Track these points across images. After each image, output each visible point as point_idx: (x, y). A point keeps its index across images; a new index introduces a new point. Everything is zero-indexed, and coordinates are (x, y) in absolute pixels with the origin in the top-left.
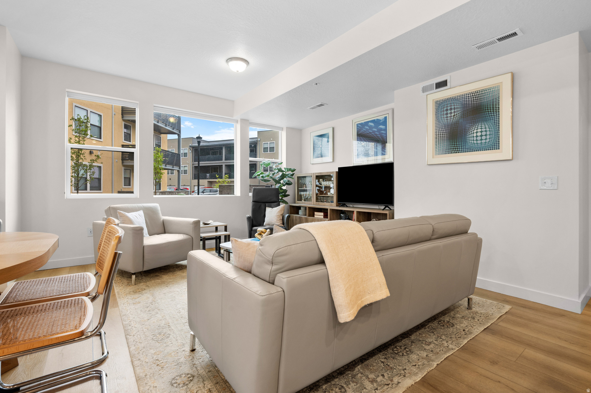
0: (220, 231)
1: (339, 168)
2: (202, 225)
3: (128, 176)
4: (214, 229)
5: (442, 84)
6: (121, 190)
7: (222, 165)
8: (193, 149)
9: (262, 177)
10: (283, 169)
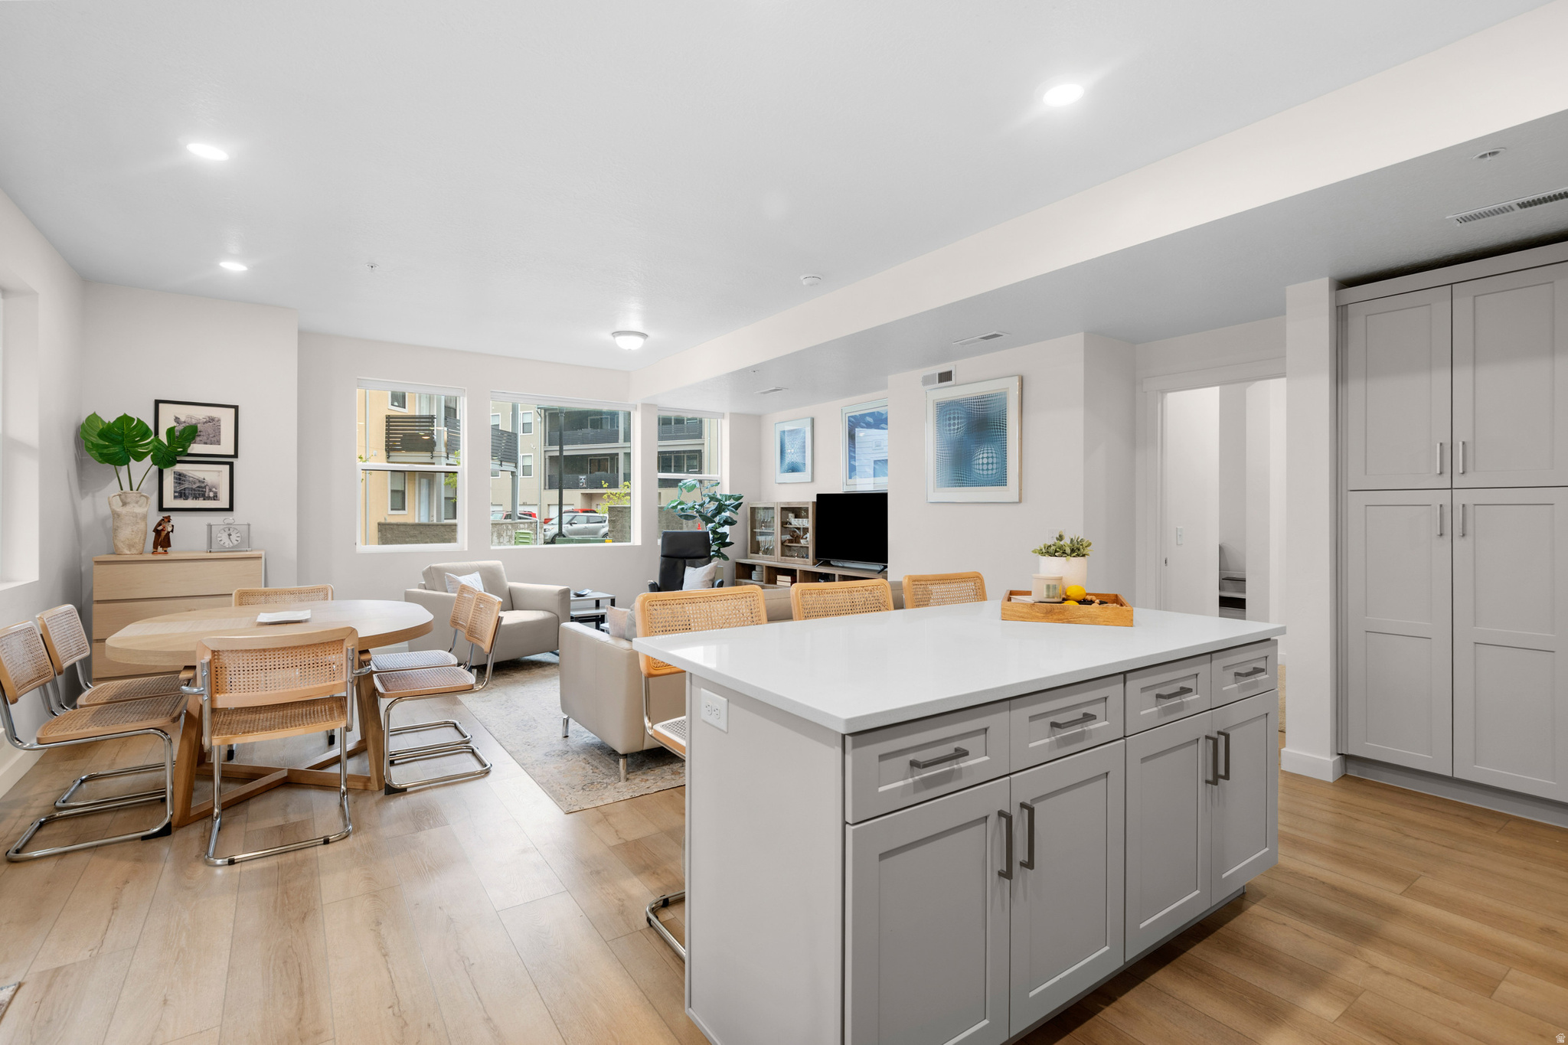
0: (603, 608)
1: (819, 496)
2: (572, 597)
3: (400, 488)
4: (594, 604)
5: (946, 377)
6: (385, 519)
7: (617, 454)
8: (547, 414)
9: (682, 509)
10: (719, 497)
